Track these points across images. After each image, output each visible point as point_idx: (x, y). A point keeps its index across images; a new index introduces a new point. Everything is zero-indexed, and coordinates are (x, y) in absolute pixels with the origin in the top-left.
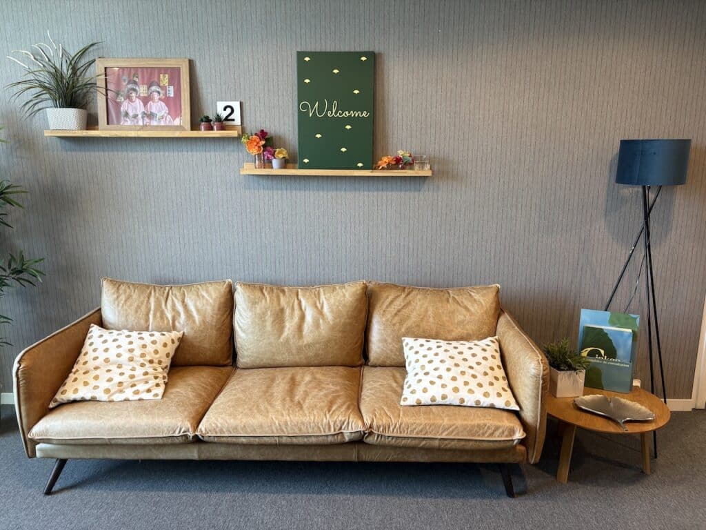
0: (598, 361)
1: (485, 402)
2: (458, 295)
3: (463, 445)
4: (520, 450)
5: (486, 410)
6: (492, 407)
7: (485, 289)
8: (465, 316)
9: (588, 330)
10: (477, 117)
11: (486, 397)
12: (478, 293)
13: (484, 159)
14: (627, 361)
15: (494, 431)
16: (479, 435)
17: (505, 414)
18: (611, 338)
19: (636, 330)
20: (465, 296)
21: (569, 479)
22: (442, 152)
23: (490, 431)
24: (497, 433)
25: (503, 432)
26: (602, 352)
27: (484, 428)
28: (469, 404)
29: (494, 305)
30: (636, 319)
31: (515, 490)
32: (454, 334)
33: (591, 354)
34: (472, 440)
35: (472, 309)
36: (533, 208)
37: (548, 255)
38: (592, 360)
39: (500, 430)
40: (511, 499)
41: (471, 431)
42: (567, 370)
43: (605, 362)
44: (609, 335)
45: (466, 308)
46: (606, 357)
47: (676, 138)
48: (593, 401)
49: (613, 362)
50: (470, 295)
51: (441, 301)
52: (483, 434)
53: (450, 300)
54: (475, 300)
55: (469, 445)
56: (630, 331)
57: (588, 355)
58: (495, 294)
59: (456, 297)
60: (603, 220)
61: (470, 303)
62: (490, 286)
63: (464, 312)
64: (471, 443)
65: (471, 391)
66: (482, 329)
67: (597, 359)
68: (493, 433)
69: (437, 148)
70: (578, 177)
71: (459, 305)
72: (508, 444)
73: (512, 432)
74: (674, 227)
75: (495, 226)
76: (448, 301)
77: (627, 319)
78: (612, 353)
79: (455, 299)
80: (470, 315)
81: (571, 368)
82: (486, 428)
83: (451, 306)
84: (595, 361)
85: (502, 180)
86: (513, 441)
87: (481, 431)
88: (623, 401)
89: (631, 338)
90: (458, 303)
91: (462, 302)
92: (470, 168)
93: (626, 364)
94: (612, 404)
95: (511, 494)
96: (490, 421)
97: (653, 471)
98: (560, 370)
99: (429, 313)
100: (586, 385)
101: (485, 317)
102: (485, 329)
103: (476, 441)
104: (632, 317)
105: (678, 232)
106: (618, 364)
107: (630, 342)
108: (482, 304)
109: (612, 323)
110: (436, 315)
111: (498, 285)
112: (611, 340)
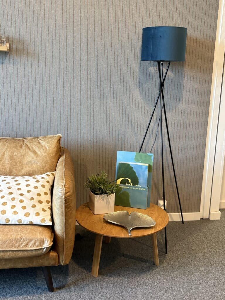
0: (127, 187)
1: (26, 220)
2: (30, 143)
3: (2, 256)
4: (52, 256)
5: (26, 227)
6: (31, 224)
7: (50, 137)
8: (33, 158)
9: (121, 165)
10: (43, 8)
11: (27, 216)
12: (44, 141)
13: (50, 41)
14: (145, 186)
15: (28, 243)
16: (15, 247)
17: (40, 229)
18: (135, 170)
19: (152, 164)
20: (35, 143)
21: (100, 273)
22: (18, 34)
23: (25, 243)
24: (30, 244)
25: (35, 243)
26: (130, 180)
27: (20, 241)
28: (13, 223)
29: (55, 150)
30: (151, 156)
31: (55, 286)
32: (23, 172)
33: (122, 182)
34: (10, 251)
35: (39, 152)
36: (89, 80)
37: (102, 115)
38: (123, 187)
39: (33, 242)
40: (52, 293)
41: (9, 243)
42: (101, 194)
43: (131, 188)
44: (133, 169)
45: (35, 152)
46: (132, 184)
47: (174, 26)
48: (119, 215)
49: (137, 187)
50: (39, 142)
51: (16, 147)
52: (19, 246)
53: (23, 146)
54: (42, 146)
55: (7, 255)
56: (147, 165)
57: (120, 183)
58: (56, 141)
59: (28, 144)
60: (138, 89)
61: (37, 148)
62: (55, 136)
63: (32, 155)
64: (9, 254)
65: (15, 213)
66: (45, 167)
67: (126, 186)
68: (27, 244)
69: (13, 30)
70: (119, 58)
71: (30, 149)
72: (40, 252)
73: (42, 242)
74: (184, 96)
75: (62, 92)
76: (21, 147)
77: (146, 157)
78: (135, 181)
79: (27, 145)
80: (36, 157)
81: (103, 192)
82: (22, 240)
83: (23, 151)
84: (125, 187)
85: (65, 58)
86: (42, 249)
87: (18, 244)
88: (139, 214)
89: (148, 170)
90: (29, 148)
91: (32, 148)
92: (40, 48)
93: (144, 188)
94: (130, 217)
95: (51, 289)
96: (25, 234)
97: (161, 262)
98: (96, 194)
99: (6, 156)
100: (116, 204)
101: (47, 158)
102: (47, 166)
103: (13, 251)
104: (149, 156)
105: (187, 98)
106: (139, 189)
107: (147, 172)
108: (46, 149)
109: (137, 160)
110: (12, 158)
111: (60, 135)
112: (135, 172)
